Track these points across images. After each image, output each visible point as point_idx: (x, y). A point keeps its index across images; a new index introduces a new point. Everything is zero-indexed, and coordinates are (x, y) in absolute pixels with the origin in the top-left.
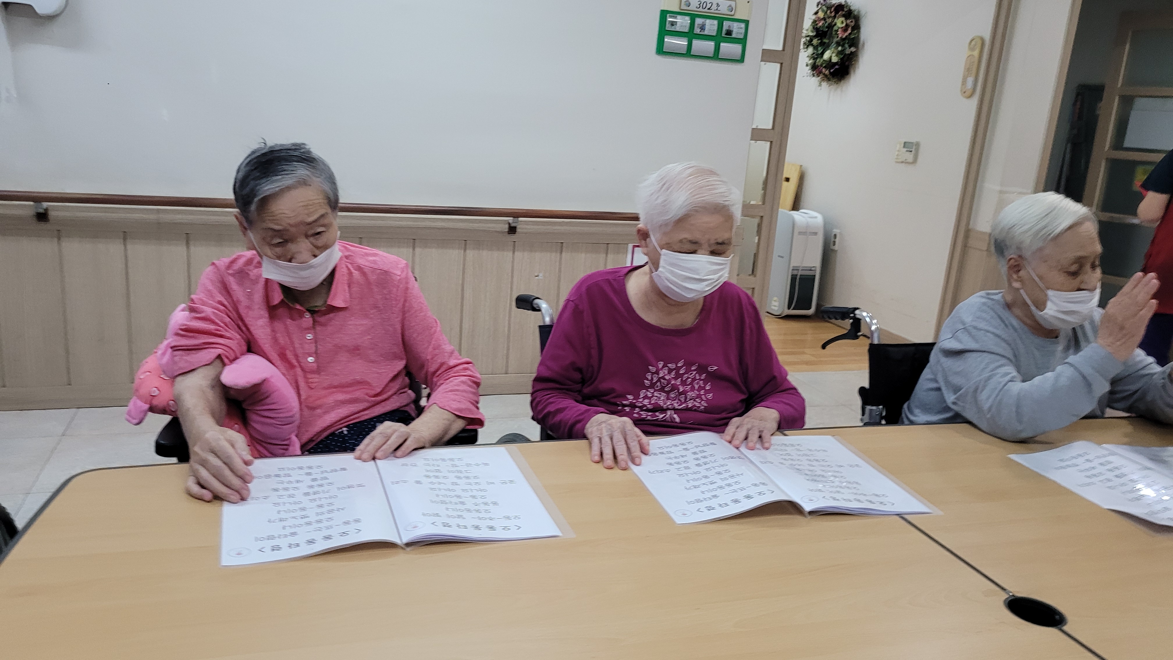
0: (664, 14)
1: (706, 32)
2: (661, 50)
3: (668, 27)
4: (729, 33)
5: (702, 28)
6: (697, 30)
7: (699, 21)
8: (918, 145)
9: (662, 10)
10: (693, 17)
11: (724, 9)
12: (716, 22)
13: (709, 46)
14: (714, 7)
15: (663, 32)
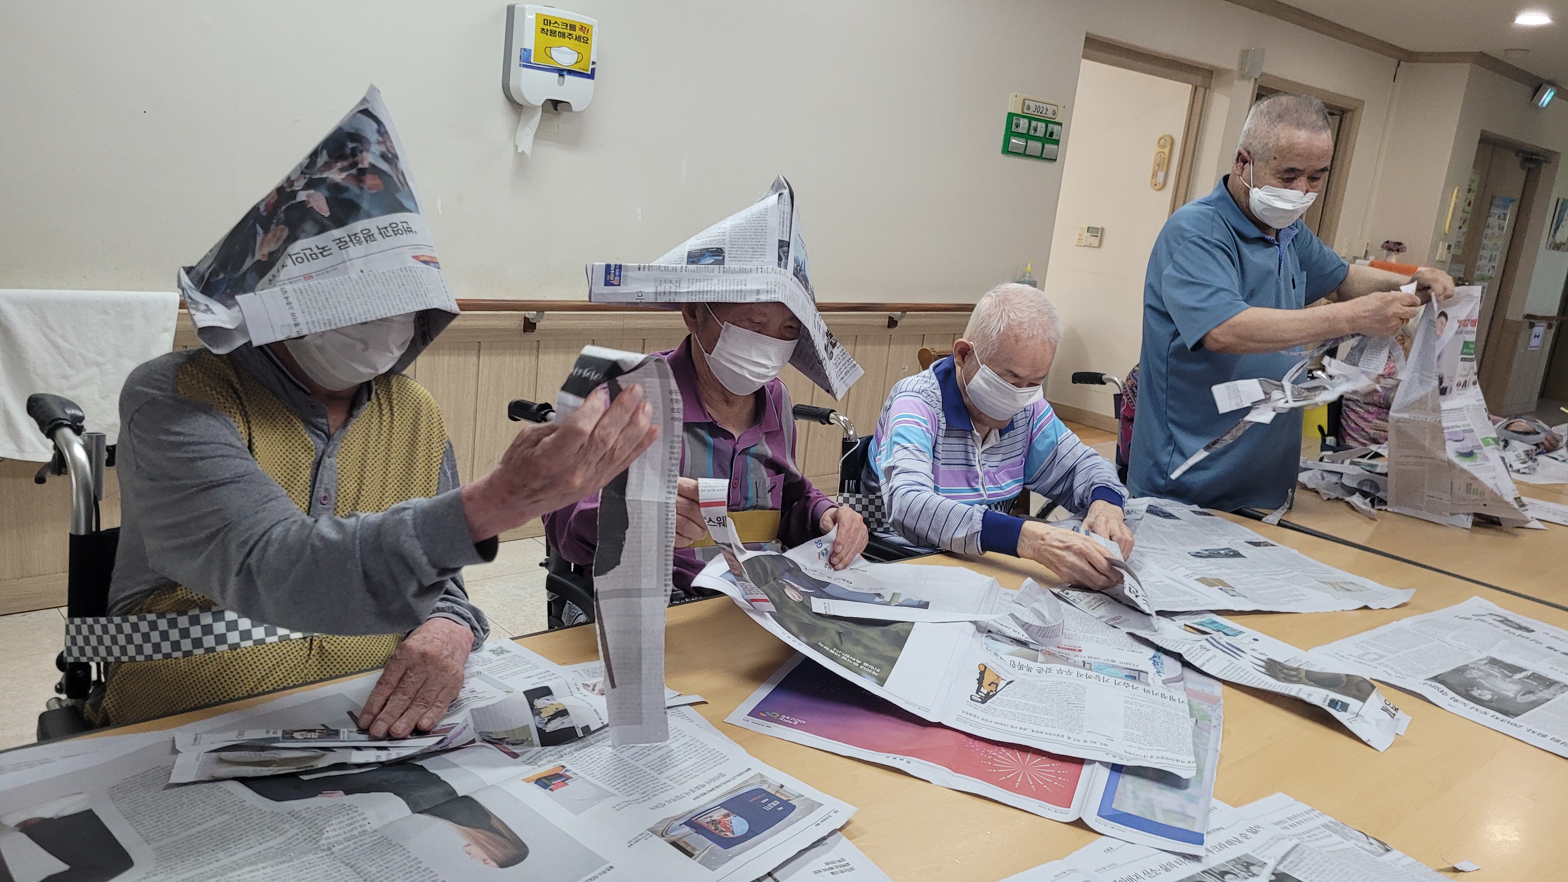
0: (1011, 116)
1: (1037, 134)
2: (1007, 150)
3: (1014, 129)
4: (1051, 134)
5: (1035, 130)
6: (1032, 132)
7: (1034, 123)
8: (1103, 230)
9: (1010, 113)
10: (1030, 119)
11: (1050, 114)
12: (1044, 125)
13: (1035, 146)
14: (1044, 111)
15: (1010, 133)
